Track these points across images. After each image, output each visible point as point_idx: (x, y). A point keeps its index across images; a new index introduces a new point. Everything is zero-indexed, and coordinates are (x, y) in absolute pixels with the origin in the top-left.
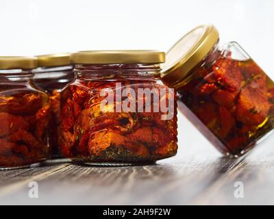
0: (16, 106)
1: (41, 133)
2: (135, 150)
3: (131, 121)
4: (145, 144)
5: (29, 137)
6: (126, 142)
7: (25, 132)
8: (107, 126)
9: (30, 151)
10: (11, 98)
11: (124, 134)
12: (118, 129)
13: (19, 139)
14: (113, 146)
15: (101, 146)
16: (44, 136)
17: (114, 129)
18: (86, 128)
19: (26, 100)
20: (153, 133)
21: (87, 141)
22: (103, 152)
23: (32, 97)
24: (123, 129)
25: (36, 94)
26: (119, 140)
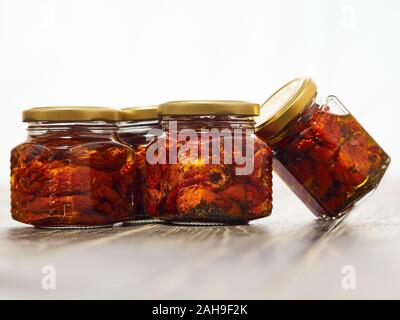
0: (99, 160)
1: (125, 190)
2: (228, 208)
3: (224, 176)
4: (238, 202)
5: (112, 195)
6: (217, 199)
7: (108, 188)
8: (197, 181)
9: (113, 209)
10: (94, 152)
11: (216, 191)
12: (209, 186)
13: (101, 195)
14: (203, 203)
15: (191, 203)
16: (128, 194)
17: (205, 185)
18: (174, 184)
19: (109, 154)
20: (247, 190)
21: (175, 198)
22: (193, 210)
23: (116, 151)
24: (214, 186)
25: (121, 147)
26: (211, 197)
